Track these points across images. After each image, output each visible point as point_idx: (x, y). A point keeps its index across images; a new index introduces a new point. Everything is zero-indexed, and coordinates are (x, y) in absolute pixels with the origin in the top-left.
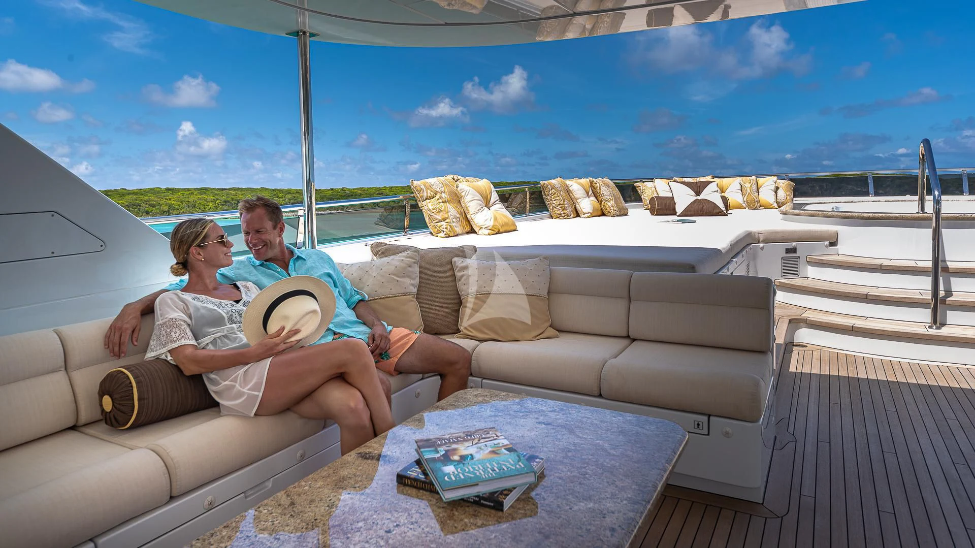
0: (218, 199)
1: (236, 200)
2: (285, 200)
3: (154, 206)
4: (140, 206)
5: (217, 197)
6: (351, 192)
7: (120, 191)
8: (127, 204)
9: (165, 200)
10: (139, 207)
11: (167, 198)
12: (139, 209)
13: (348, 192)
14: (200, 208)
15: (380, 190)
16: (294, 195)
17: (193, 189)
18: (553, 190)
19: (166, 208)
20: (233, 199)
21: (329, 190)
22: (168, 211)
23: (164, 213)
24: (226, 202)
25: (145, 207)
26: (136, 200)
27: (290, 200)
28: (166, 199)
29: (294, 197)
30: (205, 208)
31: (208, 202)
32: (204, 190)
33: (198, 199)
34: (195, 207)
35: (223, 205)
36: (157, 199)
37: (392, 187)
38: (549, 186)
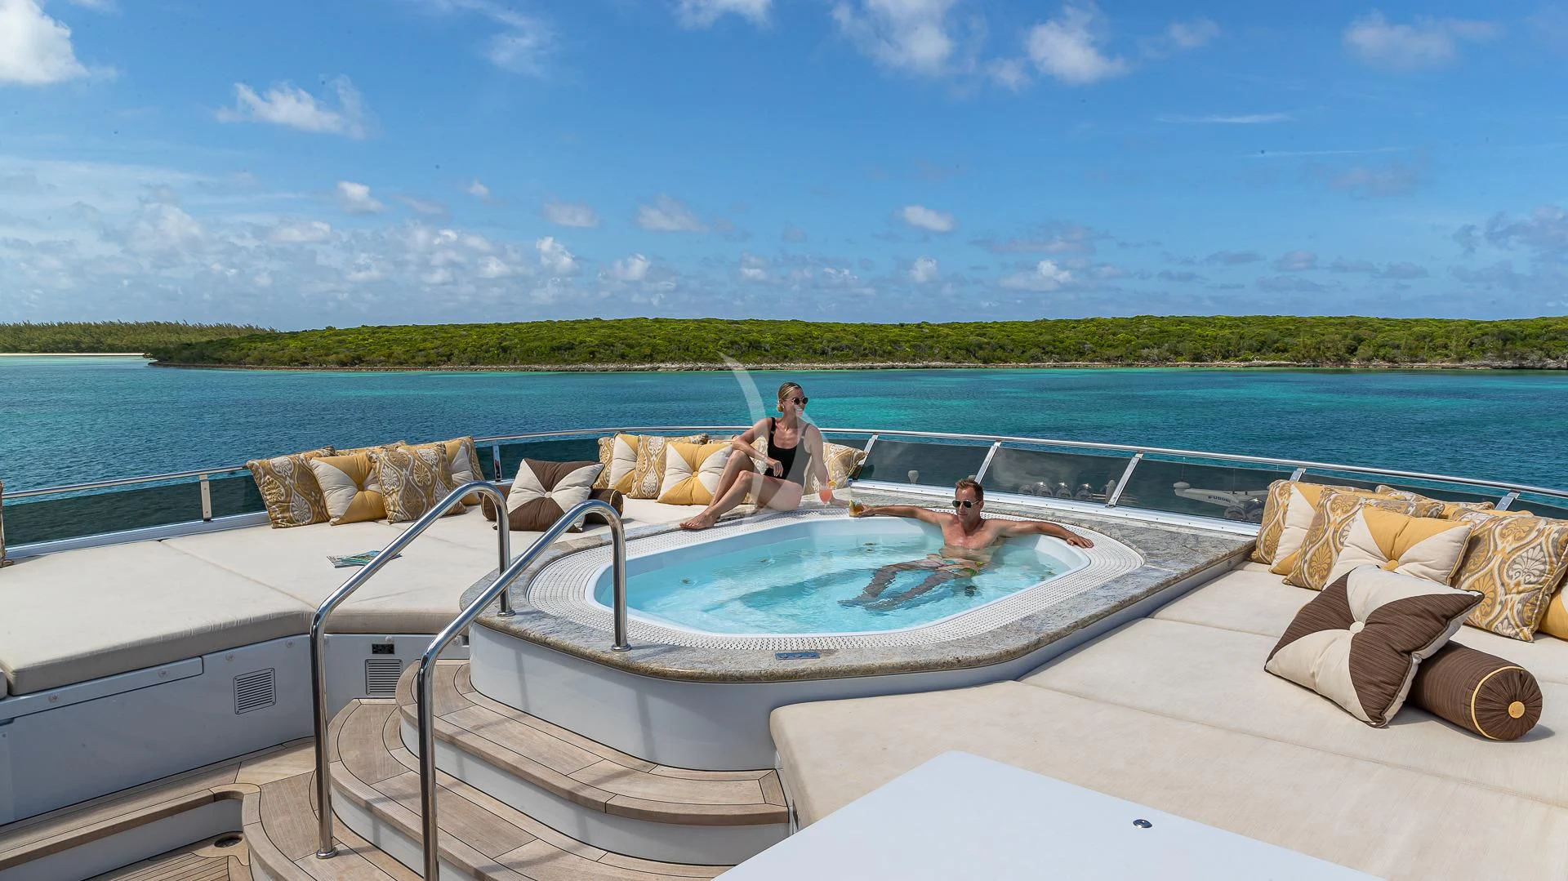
0: (722, 339)
1: (747, 341)
2: (821, 343)
3: (631, 347)
4: (613, 346)
5: (722, 334)
6: (933, 330)
7: (593, 323)
8: (597, 342)
9: (647, 338)
10: (612, 348)
11: (651, 335)
12: (612, 351)
13: (927, 331)
14: (694, 352)
15: (984, 327)
16: (837, 334)
17: (690, 320)
18: (268, 476)
19: (648, 351)
20: (743, 338)
21: (895, 326)
22: (651, 355)
23: (645, 357)
24: (733, 343)
25: (620, 348)
26: (610, 337)
27: (829, 341)
28: (649, 337)
29: (837, 337)
30: (702, 352)
31: (707, 342)
32: (705, 322)
33: (695, 337)
34: (688, 349)
35: (728, 348)
36: (636, 337)
37: (1005, 323)
38: (261, 470)
